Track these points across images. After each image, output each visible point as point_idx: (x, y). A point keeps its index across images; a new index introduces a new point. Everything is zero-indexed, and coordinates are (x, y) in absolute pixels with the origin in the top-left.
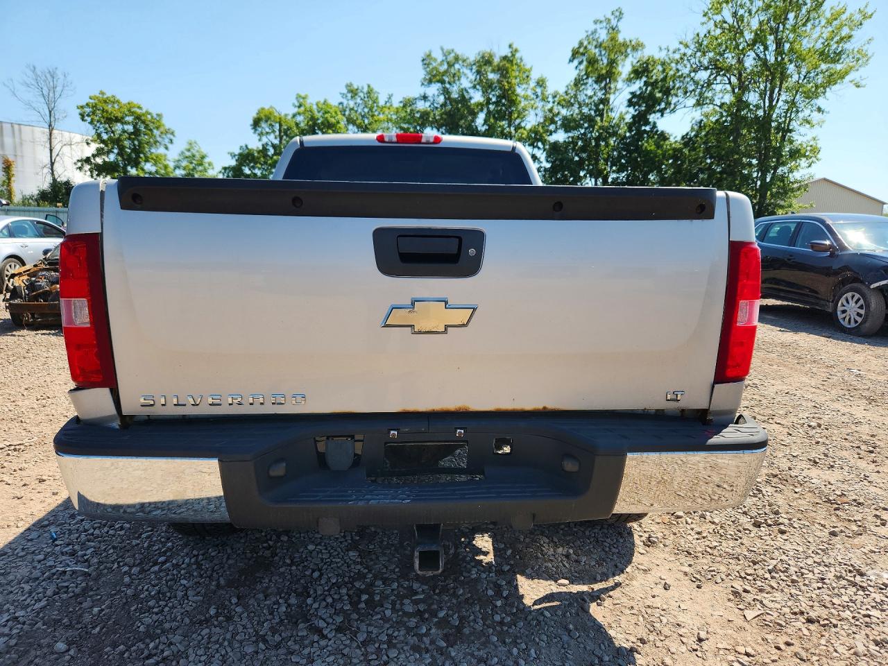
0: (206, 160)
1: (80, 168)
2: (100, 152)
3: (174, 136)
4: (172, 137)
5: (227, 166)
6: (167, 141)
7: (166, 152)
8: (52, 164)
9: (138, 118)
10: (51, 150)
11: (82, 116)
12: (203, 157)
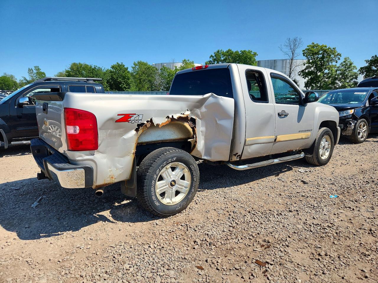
0: (353, 65)
1: (300, 75)
2: (307, 68)
3: (341, 56)
4: (339, 57)
5: (363, 67)
6: (337, 59)
7: (336, 64)
8: (290, 74)
9: (325, 51)
10: (291, 69)
11: (304, 54)
12: (351, 64)
